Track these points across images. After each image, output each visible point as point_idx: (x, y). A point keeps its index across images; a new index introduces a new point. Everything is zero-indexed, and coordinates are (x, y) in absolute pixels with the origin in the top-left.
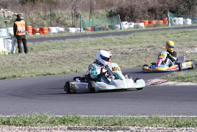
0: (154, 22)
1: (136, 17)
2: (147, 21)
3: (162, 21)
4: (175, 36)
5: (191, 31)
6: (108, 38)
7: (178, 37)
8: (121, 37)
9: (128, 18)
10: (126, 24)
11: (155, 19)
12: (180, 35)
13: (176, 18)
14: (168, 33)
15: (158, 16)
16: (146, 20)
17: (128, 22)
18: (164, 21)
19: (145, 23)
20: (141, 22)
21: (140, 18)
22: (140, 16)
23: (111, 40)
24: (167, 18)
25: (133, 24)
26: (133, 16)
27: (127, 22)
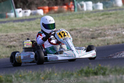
0: (56, 8)
1: (31, 4)
2: (47, 8)
3: (65, 7)
4: (95, 19)
5: (114, 13)
6: (7, 25)
7: (100, 20)
8: (26, 23)
9: (21, 4)
10: (20, 12)
11: (56, 4)
12: (101, 18)
13: (83, 3)
14: (86, 17)
15: (59, 1)
16: (45, 6)
17: (23, 9)
18: (68, 6)
19: (44, 10)
20: (39, 9)
21: (37, 4)
22: (36, 2)
23: (13, 27)
24: (71, 3)
25: (29, 12)
26: (27, 2)
27: (20, 9)
